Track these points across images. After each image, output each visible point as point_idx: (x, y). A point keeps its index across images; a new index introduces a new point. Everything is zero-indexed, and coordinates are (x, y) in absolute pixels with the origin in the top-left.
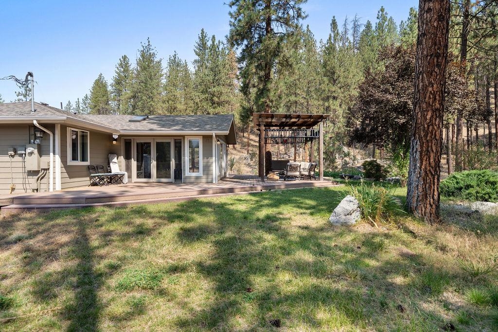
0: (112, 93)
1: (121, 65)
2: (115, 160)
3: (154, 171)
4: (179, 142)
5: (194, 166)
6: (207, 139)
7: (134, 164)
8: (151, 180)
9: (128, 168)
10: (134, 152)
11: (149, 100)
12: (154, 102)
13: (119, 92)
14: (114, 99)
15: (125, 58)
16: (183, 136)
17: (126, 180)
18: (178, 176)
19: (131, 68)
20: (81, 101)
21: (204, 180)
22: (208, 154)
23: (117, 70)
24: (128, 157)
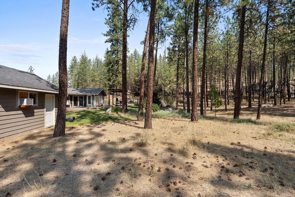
0: (69, 71)
1: (73, 60)
2: (68, 101)
3: (78, 104)
4: (85, 96)
5: (90, 103)
6: (93, 96)
7: (73, 102)
8: (77, 107)
9: (71, 103)
10: (73, 99)
11: (84, 76)
12: (86, 77)
13: (72, 71)
14: (70, 74)
15: (75, 57)
16: (87, 95)
17: (70, 106)
18: (85, 106)
19: (78, 61)
20: (55, 75)
21: (92, 106)
22: (93, 100)
23: (71, 62)
24: (71, 100)
